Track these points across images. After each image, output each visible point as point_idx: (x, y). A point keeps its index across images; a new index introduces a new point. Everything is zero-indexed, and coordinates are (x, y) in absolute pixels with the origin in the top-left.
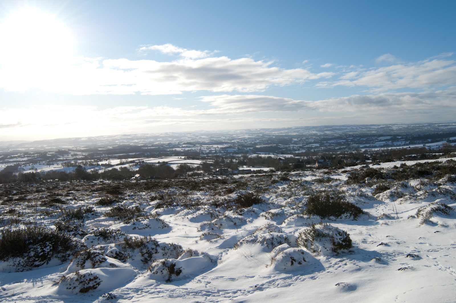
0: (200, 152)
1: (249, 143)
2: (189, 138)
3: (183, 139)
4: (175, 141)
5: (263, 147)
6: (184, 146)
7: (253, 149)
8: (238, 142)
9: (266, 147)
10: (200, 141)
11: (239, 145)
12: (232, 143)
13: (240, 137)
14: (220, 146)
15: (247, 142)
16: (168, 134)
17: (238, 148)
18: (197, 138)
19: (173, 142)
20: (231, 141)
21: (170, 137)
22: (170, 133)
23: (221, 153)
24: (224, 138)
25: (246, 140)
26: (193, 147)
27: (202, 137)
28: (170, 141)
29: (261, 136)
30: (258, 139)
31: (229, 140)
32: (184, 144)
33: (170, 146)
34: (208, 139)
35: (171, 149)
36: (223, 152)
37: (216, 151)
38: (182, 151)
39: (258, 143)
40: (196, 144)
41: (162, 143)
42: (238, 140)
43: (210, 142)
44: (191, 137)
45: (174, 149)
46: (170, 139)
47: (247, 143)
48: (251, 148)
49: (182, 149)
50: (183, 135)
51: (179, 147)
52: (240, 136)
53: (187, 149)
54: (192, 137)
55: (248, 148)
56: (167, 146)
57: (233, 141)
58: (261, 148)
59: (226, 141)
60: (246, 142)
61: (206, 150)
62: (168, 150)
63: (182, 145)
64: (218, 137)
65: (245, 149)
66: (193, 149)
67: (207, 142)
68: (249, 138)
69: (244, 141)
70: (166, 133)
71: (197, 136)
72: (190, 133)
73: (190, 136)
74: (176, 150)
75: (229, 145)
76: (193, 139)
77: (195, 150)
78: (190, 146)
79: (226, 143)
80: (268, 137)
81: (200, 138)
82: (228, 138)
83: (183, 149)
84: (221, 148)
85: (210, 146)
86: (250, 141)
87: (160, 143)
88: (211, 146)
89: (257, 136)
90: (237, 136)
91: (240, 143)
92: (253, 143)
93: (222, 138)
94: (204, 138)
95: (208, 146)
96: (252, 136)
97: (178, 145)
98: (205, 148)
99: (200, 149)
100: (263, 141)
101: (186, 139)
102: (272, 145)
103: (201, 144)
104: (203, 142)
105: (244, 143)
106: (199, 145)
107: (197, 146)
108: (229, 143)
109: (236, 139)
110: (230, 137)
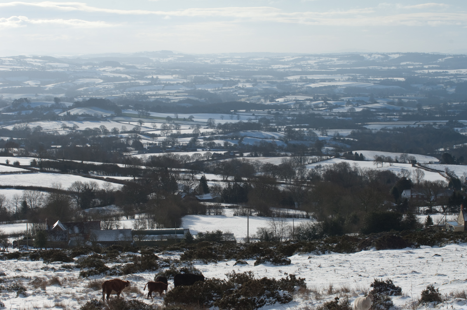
0: (131, 142)
1: (341, 110)
2: (107, 79)
3: (82, 86)
4: (50, 91)
5: (395, 129)
6: (73, 112)
7: (353, 135)
8: (300, 105)
9: (409, 130)
10: (146, 97)
11: (300, 115)
12: (277, 107)
13: (312, 85)
14: (219, 120)
15: (336, 106)
16: (26, 64)
17: (289, 131)
18: (141, 82)
19: (42, 95)
20: (272, 100)
21: (32, 74)
22: (35, 57)
23: (212, 146)
24: (249, 86)
25: (335, 97)
26: (110, 119)
27: (160, 77)
28: (31, 90)
29: (399, 83)
30: (383, 95)
31: (266, 94)
32: (78, 105)
33: (23, 113)
34: (182, 89)
35: (23, 125)
36: (221, 142)
37: (194, 141)
38: (62, 132)
39: (379, 110)
40: (127, 107)
42: (301, 98)
43: (188, 101)
44: (115, 79)
45: (32, 125)
46: (31, 83)
47: (335, 110)
48: (345, 133)
49: (65, 127)
50: (86, 68)
51: (55, 118)
52: (313, 81)
53: (83, 126)
54: (120, 79)
55: (331, 133)
56: (9, 110)
57: (281, 100)
58: (383, 134)
59: (254, 99)
60: (331, 107)
61: (158, 132)
62: (10, 128)
63: (71, 108)
64: (225, 83)
65: (318, 133)
66: (110, 126)
67: (175, 99)
68: (349, 91)
69: (325, 100)
70: (20, 60)
71: (142, 75)
72: (112, 62)
73: (112, 75)
74: (40, 128)
75: (262, 113)
76: (122, 87)
77: (115, 131)
78: (100, 113)
79: (248, 107)
80: (428, 88)
81: (155, 82)
82: (264, 86)
83: (70, 125)
84: (220, 126)
85: (181, 116)
86: (349, 103)
88: (187, 116)
89: (382, 83)
90: (301, 80)
91: (309, 107)
92: (358, 110)
93: (240, 85)
94: (167, 85)
95: (172, 115)
96: (362, 80)
97: (53, 107)
98: (159, 126)
99: (135, 131)
100: (401, 103)
101: (94, 83)
102: (431, 122)
103: (148, 109)
104: (156, 101)
105: (322, 111)
106: (136, 113)
107: (128, 117)
108: (263, 107)
109: (294, 94)
110: (273, 83)
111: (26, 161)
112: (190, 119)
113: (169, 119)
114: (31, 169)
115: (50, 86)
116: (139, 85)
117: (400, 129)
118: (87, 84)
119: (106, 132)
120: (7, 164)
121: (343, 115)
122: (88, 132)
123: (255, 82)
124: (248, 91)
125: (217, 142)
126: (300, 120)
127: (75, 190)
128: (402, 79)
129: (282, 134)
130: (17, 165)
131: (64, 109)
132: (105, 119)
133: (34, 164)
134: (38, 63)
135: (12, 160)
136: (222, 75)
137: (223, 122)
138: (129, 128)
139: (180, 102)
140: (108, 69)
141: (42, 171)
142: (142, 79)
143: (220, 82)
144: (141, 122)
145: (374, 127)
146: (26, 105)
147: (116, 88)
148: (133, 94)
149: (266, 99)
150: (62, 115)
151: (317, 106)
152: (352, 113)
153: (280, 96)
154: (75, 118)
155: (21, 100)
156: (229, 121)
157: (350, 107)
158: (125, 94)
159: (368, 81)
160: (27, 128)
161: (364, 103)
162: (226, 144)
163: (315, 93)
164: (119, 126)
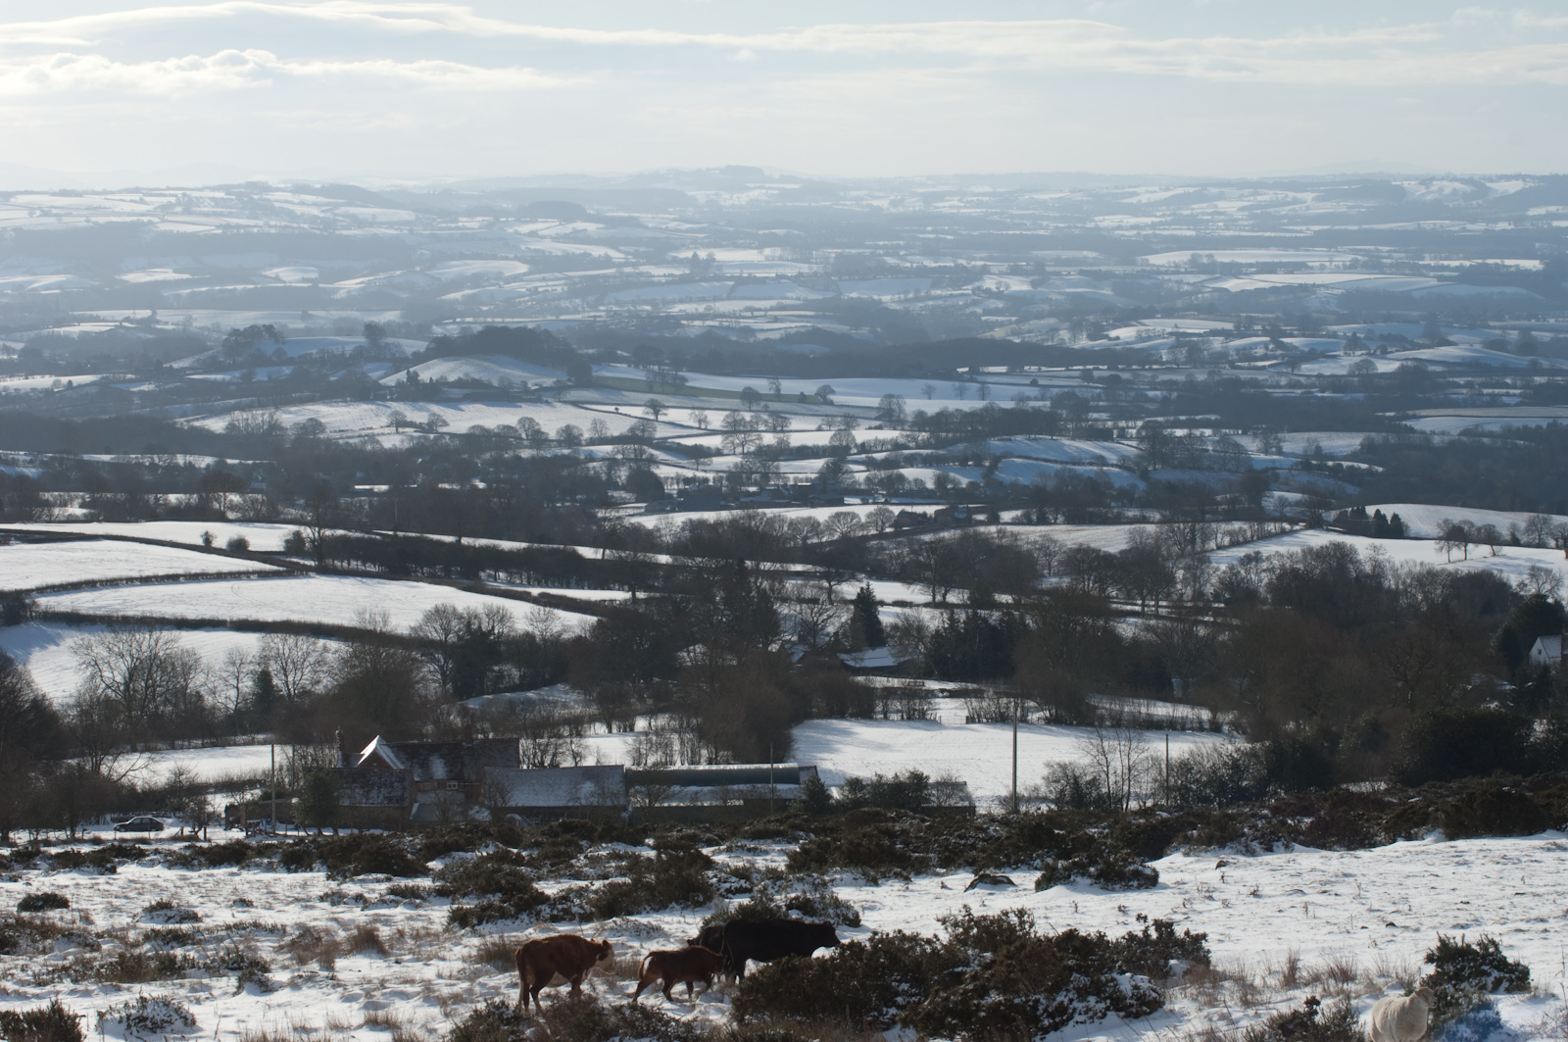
0: (623, 474)
1: (1328, 369)
2: (541, 263)
3: (457, 284)
4: (351, 301)
5: (1509, 433)
6: (428, 373)
7: (1368, 452)
8: (1191, 349)
9: (1554, 434)
10: (674, 322)
11: (1191, 385)
12: (1114, 357)
13: (1232, 285)
14: (920, 401)
15: (1312, 356)
16: (269, 209)
17: (1153, 437)
18: (658, 272)
19: (323, 317)
20: (1097, 333)
21: (291, 245)
22: (300, 189)
23: (895, 489)
24: (1018, 285)
25: (1308, 325)
26: (554, 394)
27: (721, 255)
28: (287, 296)
29: (1523, 276)
30: (1470, 317)
31: (1075, 313)
32: (444, 348)
33: (261, 375)
34: (796, 295)
35: (260, 417)
36: (927, 476)
37: (834, 471)
38: (392, 441)
39: (1454, 368)
40: (609, 357)
41: (169, 320)
42: (1193, 326)
44: (568, 262)
45: (290, 417)
46: (289, 275)
47: (1307, 368)
48: (1342, 443)
49: (399, 423)
50: (474, 224)
51: (366, 392)
52: (1235, 270)
53: (462, 420)
54: (583, 263)
55: (1295, 443)
56: (213, 366)
57: (1125, 333)
58: (1468, 447)
59: (1034, 331)
60: (1295, 358)
61: (714, 442)
62: (217, 425)
63: (420, 358)
64: (937, 277)
65: (1251, 445)
66: (551, 420)
67: (770, 330)
68: (1354, 303)
69: (1275, 333)
70: (250, 197)
71: (659, 249)
72: (560, 206)
73: (557, 249)
74: (315, 425)
75: (1063, 378)
76: (593, 289)
77: (570, 437)
78: (517, 375)
79: (1016, 356)
81: (702, 270)
82: (1069, 286)
83: (417, 415)
84: (921, 421)
85: (791, 386)
86: (1353, 343)
87: (146, 324)
88: (810, 387)
89: (1466, 276)
90: (1195, 266)
91: (1221, 357)
92: (1385, 367)
93: (990, 283)
94: (744, 283)
95: (761, 385)
96: (1398, 268)
97: (360, 355)
98: (716, 419)
99: (638, 437)
100: (1528, 346)
101: (499, 276)
103: (679, 363)
104: (709, 335)
105: (1265, 372)
106: (640, 375)
107: (614, 390)
108: (1065, 357)
109: (1169, 313)
110: (1098, 277)
111: (268, 538)
112: (823, 397)
113: (750, 397)
114: (285, 564)
115: (352, 284)
116: (648, 282)
117: (1525, 433)
118: (477, 280)
119: (538, 439)
120: (207, 547)
121: (1335, 383)
122: (477, 439)
123: (1040, 274)
124: (1017, 303)
125: (910, 473)
126: (1190, 401)
127: (434, 634)
128: (1533, 265)
129: (1130, 448)
130: (238, 548)
131: (399, 362)
132: (537, 397)
133: (295, 545)
134: (309, 208)
135: (223, 533)
136: (929, 251)
137: (932, 407)
138: (617, 427)
139: (789, 338)
140: (547, 227)
141: (325, 570)
142: (660, 261)
143: (923, 272)
144: (656, 408)
145: (1438, 424)
146: (269, 348)
147: (574, 292)
148: (629, 311)
149: (1076, 329)
150: (391, 381)
151: (1246, 354)
152: (1367, 379)
153: (1123, 321)
154: (435, 392)
155: (253, 333)
156: (953, 405)
157: (1358, 356)
158: (602, 313)
159: (1417, 270)
160: (275, 426)
161: (1405, 343)
162: (941, 481)
163: (1241, 311)
164: (583, 421)
